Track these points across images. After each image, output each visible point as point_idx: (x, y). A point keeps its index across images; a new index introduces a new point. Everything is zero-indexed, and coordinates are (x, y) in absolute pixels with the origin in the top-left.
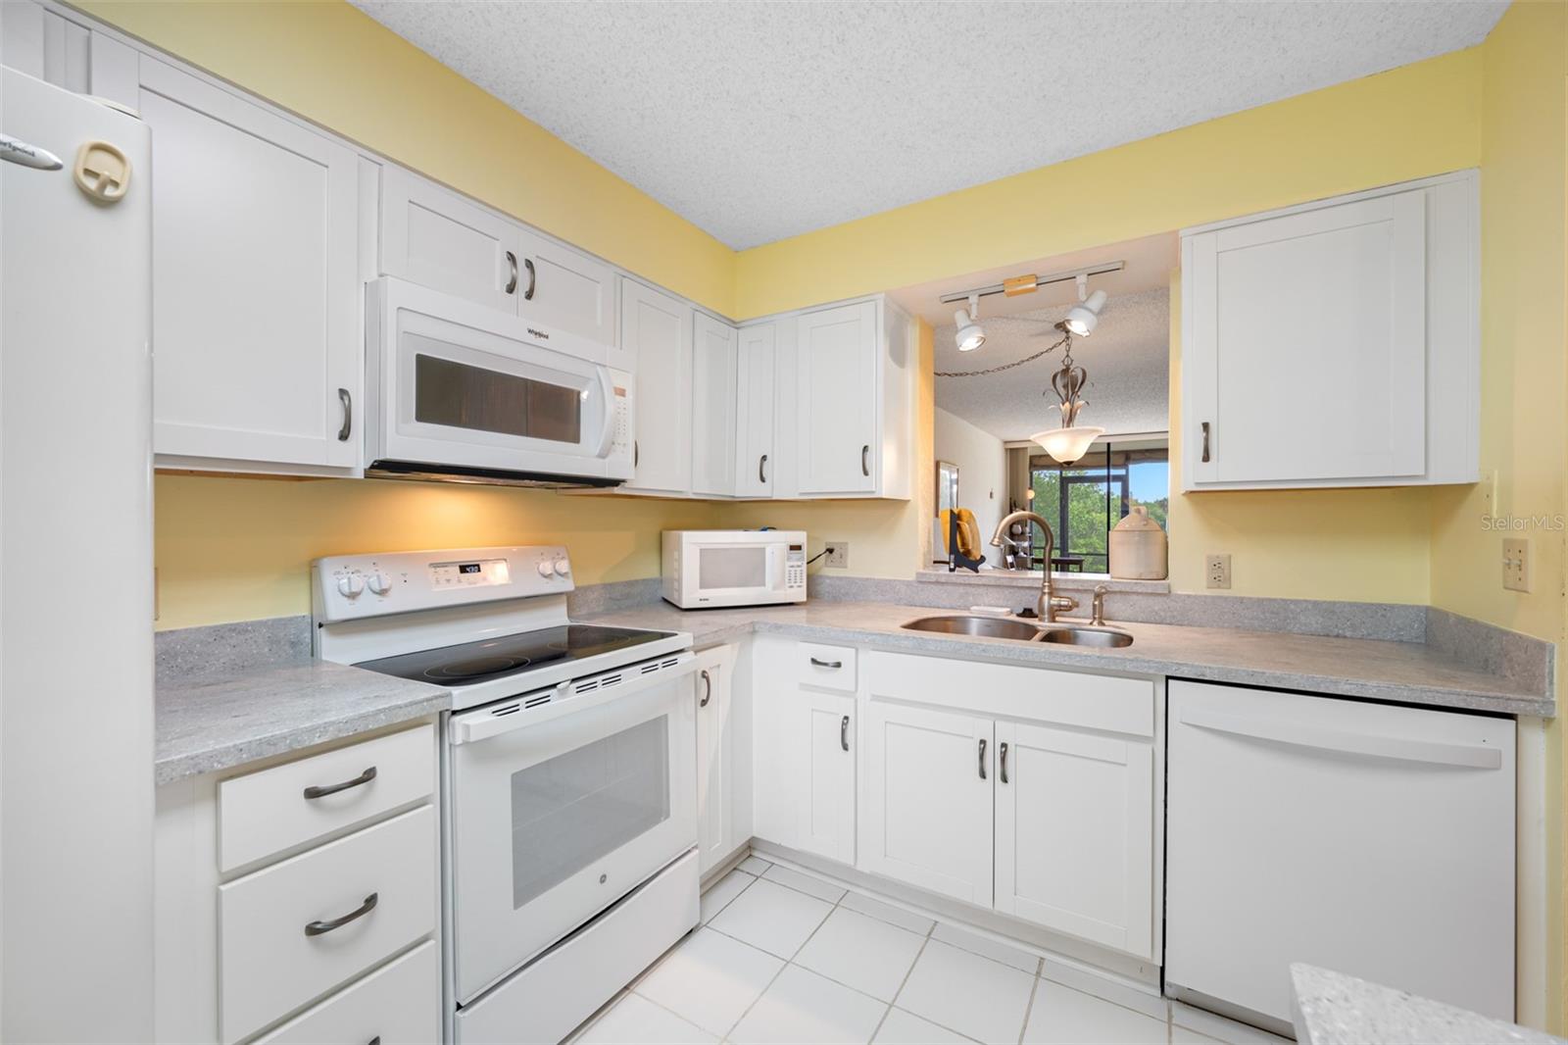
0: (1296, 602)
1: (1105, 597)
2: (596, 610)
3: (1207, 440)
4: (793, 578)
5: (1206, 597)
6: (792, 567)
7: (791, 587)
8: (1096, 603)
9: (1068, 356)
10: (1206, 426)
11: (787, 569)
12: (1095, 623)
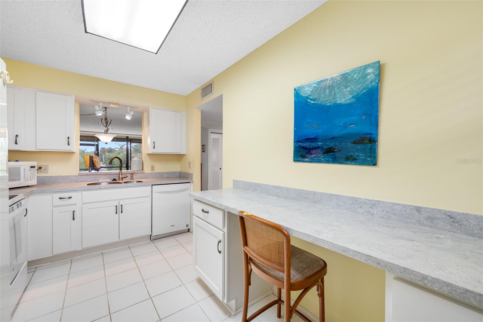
0: (164, 172)
1: (134, 175)
3: (154, 145)
4: (32, 177)
5: (150, 173)
6: (31, 173)
7: (31, 180)
8: (132, 175)
9: (106, 115)
10: (154, 142)
11: (29, 174)
12: (132, 180)
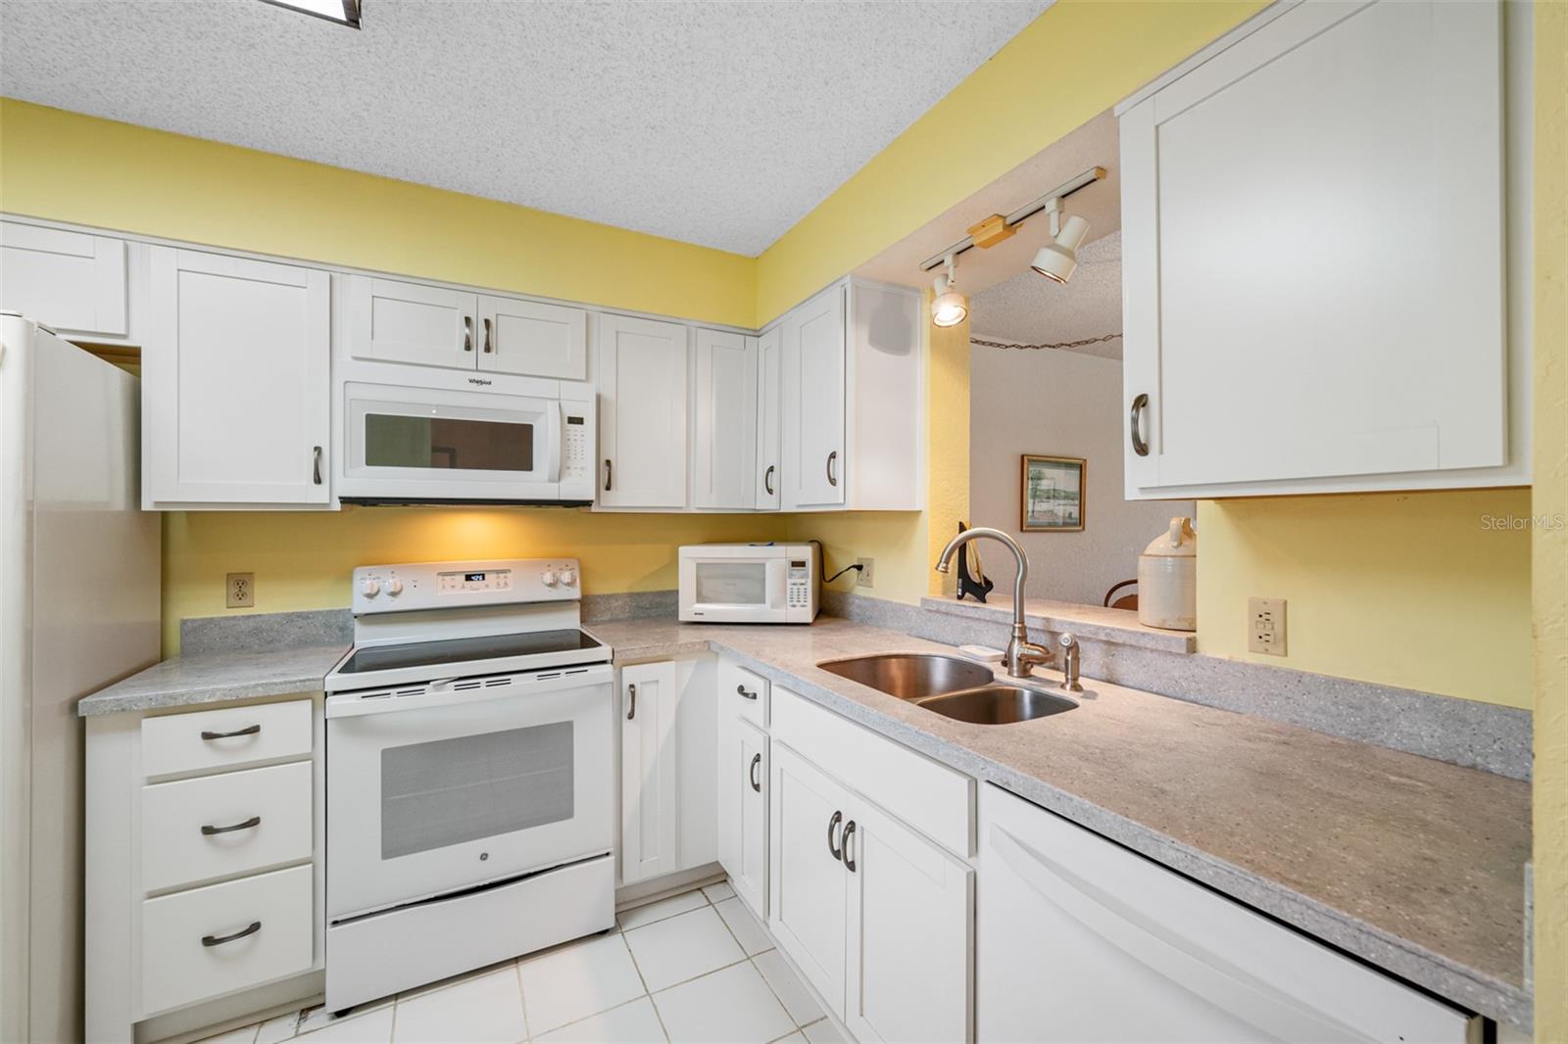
0: (1394, 693)
2: (620, 617)
4: (795, 597)
5: (1246, 665)
6: (794, 584)
7: (794, 606)
8: (1069, 657)
11: (789, 586)
12: (1069, 685)
